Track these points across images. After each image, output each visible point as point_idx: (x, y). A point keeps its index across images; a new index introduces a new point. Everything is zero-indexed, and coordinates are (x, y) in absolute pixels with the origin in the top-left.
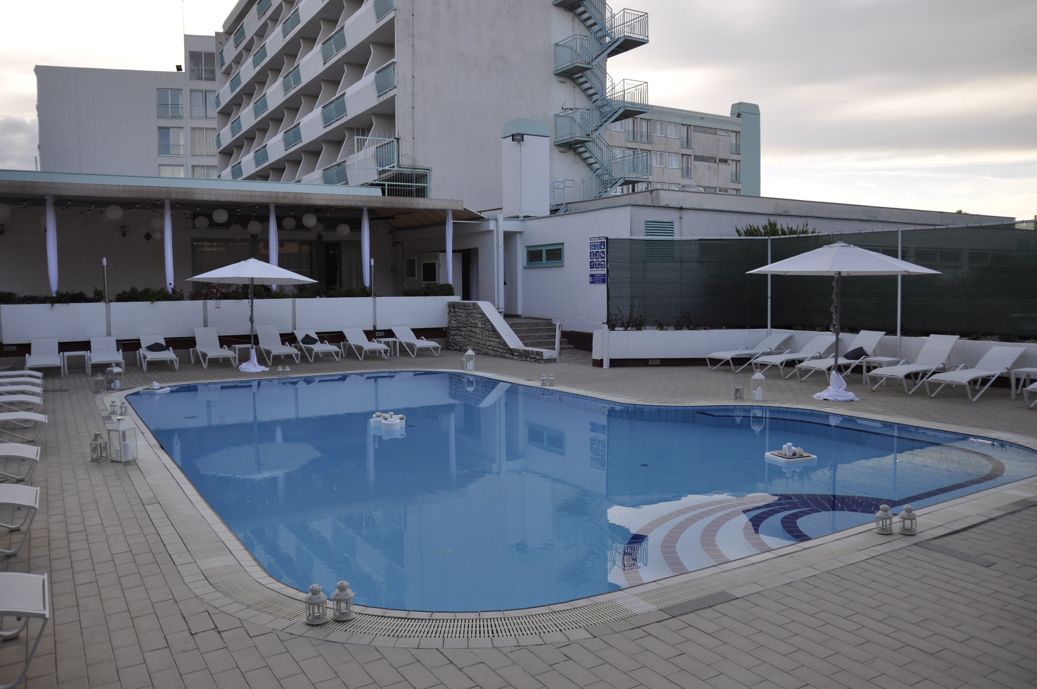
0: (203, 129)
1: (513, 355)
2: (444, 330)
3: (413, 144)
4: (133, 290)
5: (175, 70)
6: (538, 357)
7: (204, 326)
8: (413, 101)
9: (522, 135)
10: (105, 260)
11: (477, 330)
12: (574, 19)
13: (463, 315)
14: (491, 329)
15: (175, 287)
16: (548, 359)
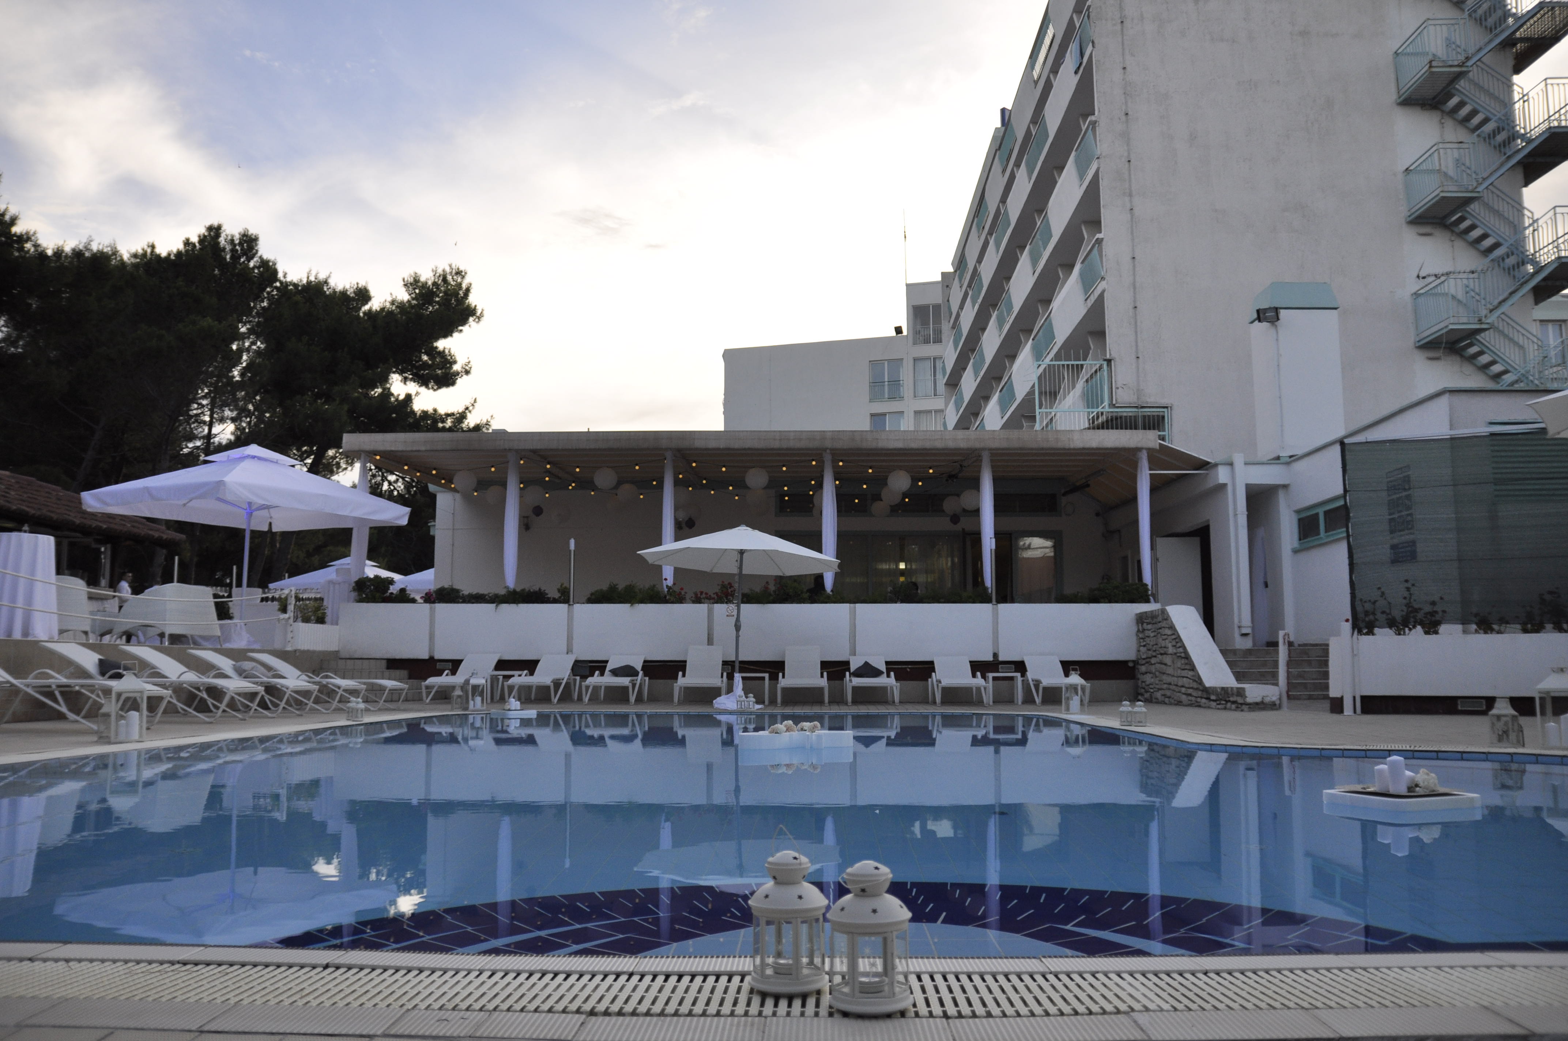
0: (930, 411)
1: (1208, 699)
2: (1131, 665)
3: (1138, 368)
4: (613, 588)
5: (894, 334)
6: (1240, 700)
7: (708, 645)
8: (1135, 297)
9: (1276, 310)
10: (572, 542)
11: (1168, 660)
12: (1443, 121)
13: (1152, 635)
14: (1183, 655)
15: (674, 584)
16: (1257, 704)
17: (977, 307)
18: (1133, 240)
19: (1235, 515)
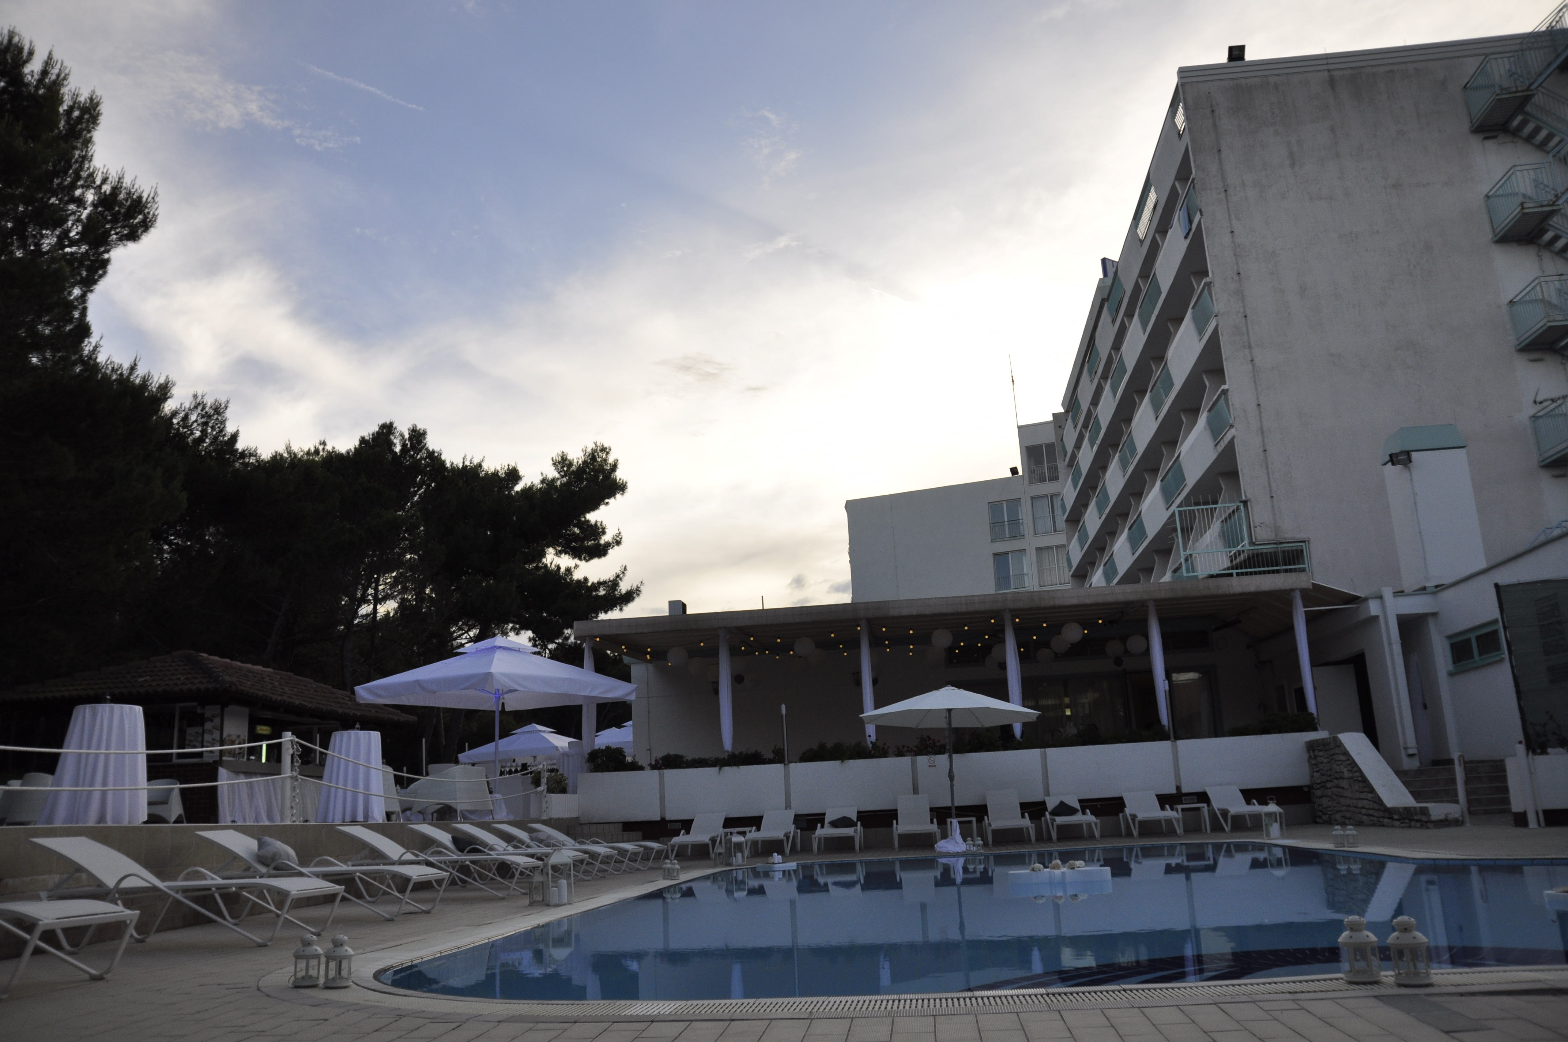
0: (1052, 547)
1: (1391, 818)
2: (1306, 789)
3: (1273, 506)
4: (822, 746)
5: (1010, 475)
6: (1424, 818)
7: (914, 793)
8: (1263, 441)
9: (1408, 453)
10: (783, 707)
11: (1344, 784)
12: (1540, 254)
13: (1325, 761)
14: (1360, 779)
15: (877, 739)
16: (1441, 821)
17: (1095, 448)
18: (1256, 389)
19: (1390, 644)
